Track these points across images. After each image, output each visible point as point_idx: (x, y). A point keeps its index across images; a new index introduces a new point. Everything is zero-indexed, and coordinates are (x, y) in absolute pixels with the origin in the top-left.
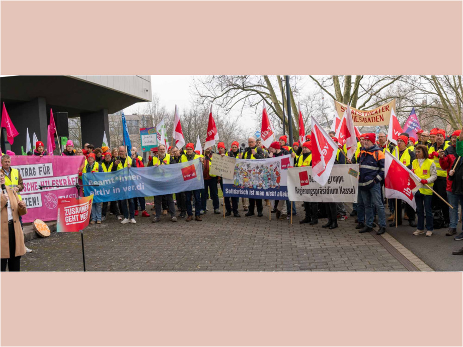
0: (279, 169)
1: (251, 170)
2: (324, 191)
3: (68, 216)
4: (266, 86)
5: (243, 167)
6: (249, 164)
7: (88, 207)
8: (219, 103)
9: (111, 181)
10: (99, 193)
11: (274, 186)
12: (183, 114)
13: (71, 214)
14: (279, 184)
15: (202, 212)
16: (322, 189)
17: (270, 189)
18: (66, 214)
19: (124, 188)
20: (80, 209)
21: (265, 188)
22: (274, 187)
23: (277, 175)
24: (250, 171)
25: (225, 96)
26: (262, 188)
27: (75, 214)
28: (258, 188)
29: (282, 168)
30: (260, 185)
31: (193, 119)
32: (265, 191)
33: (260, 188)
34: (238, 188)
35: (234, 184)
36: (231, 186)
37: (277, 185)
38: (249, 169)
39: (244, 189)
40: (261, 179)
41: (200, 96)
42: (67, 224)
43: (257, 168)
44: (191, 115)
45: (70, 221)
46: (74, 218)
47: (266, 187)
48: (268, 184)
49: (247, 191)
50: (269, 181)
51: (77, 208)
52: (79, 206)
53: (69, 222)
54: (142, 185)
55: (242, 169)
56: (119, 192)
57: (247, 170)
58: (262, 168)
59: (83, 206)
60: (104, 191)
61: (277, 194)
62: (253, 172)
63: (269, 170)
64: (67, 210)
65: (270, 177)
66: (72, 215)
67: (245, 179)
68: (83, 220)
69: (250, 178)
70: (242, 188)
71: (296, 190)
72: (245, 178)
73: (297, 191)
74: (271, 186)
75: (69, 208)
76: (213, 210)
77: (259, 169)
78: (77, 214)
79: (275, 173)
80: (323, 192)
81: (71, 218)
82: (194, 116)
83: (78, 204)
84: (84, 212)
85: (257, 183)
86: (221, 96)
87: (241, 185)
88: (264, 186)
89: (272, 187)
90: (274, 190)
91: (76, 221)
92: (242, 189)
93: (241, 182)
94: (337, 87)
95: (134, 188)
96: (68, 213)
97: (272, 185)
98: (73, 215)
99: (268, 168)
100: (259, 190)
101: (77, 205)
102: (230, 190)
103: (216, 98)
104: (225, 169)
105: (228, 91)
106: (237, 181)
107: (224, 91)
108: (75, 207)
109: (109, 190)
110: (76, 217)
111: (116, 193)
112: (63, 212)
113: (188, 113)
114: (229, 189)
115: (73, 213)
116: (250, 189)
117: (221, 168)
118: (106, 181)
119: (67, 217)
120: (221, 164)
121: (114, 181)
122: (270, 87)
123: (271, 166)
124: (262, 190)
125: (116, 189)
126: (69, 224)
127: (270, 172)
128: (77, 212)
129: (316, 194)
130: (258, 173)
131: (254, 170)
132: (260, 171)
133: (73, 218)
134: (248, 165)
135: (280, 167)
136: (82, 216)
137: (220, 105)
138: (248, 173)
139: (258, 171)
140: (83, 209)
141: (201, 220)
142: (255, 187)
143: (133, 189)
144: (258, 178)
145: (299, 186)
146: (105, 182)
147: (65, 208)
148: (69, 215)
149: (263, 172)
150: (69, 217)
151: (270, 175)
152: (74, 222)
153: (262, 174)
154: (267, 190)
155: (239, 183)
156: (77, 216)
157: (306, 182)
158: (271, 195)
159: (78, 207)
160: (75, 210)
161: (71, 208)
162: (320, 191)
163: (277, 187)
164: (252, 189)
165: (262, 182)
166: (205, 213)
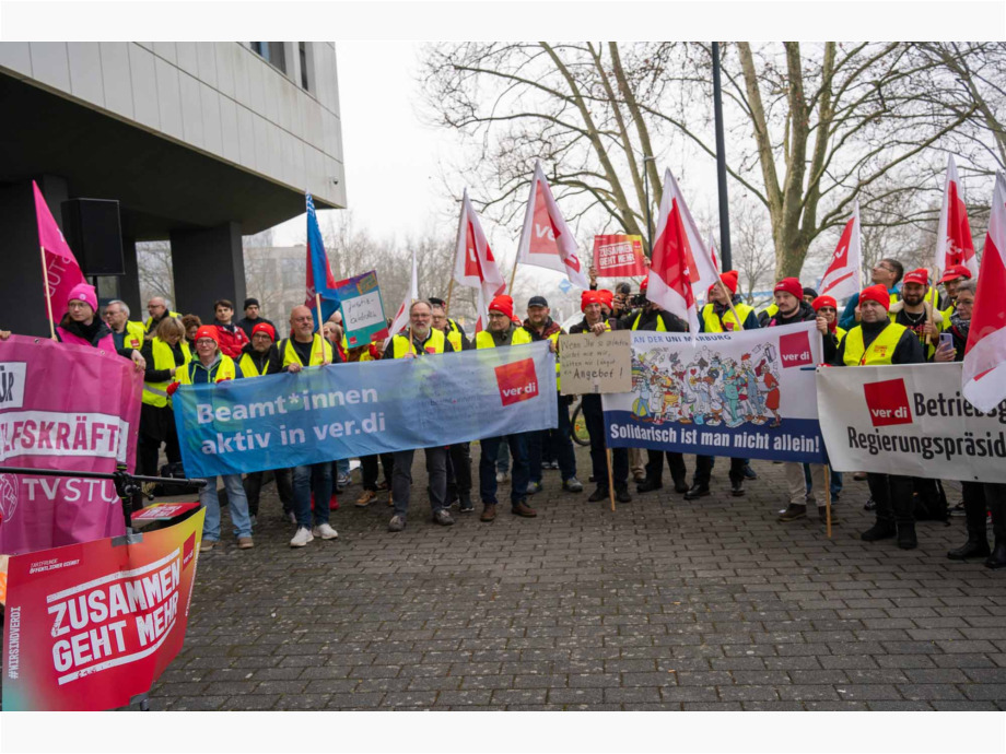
0: (776, 367)
1: (685, 373)
2: (985, 445)
3: (67, 637)
4: (604, 173)
5: (657, 363)
6: (676, 354)
7: (176, 574)
8: (493, 217)
9: (276, 408)
10: (233, 444)
11: (760, 417)
12: (405, 245)
13: (84, 622)
14: (778, 411)
15: (532, 486)
16: (975, 438)
17: (749, 428)
18: (58, 630)
19: (316, 429)
20: (135, 592)
21: (732, 424)
22: (762, 422)
23: (768, 386)
24: (681, 375)
25: (508, 199)
26: (723, 422)
27: (109, 621)
28: (710, 423)
29: (787, 364)
30: (716, 416)
31: (427, 256)
32: (733, 432)
33: (717, 423)
34: (646, 422)
35: (633, 413)
36: (624, 418)
37: (769, 414)
38: (678, 369)
39: (666, 425)
40: (714, 396)
41: (454, 200)
42: (62, 681)
43: (702, 364)
44: (423, 247)
45: (80, 661)
46: (100, 642)
47: (734, 419)
48: (739, 412)
49: (673, 433)
50: (743, 403)
51: (116, 590)
52: (132, 580)
53: (74, 668)
54: (378, 418)
55: (657, 369)
56: (302, 440)
57: (671, 371)
58: (716, 366)
59: (149, 575)
60: (250, 438)
61: (771, 442)
62: (689, 376)
63: (738, 369)
64: (61, 608)
65: (744, 391)
66: (91, 625)
67: (669, 397)
68: (150, 644)
69: (683, 394)
70: (658, 423)
71: (852, 438)
72: (668, 393)
73: (854, 439)
74: (750, 416)
75: (76, 597)
76: (561, 481)
77: (706, 369)
78: (120, 616)
79: (761, 379)
80: (978, 450)
81: (88, 641)
82: (428, 250)
83: (126, 564)
84: (158, 605)
85: (707, 410)
86: (502, 199)
87: (653, 414)
88: (727, 417)
89: (755, 421)
90: (762, 430)
91: (116, 654)
92: (656, 428)
93: (655, 406)
94: (770, 171)
95: (353, 428)
96: (66, 621)
97: (754, 413)
98: (97, 626)
99: (735, 364)
100: (713, 430)
101: (120, 575)
102: (622, 428)
103: (488, 205)
104: (604, 368)
105: (514, 189)
106: (642, 402)
107: (508, 188)
108: (105, 588)
109: (268, 435)
110: (112, 634)
111: (289, 445)
112: (39, 621)
113: (416, 245)
114: (622, 423)
115: (96, 618)
116: (683, 425)
117: (591, 368)
118: (259, 405)
119: (65, 644)
120: (588, 358)
121: (285, 405)
122: (611, 176)
123: (746, 357)
124: (723, 429)
125: (292, 433)
126: (73, 676)
127: (743, 375)
128: (119, 605)
129: (949, 455)
130: (705, 380)
131: (693, 372)
132: (713, 375)
133: (96, 643)
134: (674, 359)
135: (778, 359)
136: (146, 627)
137: (497, 221)
138: (676, 380)
139: (704, 374)
140: (153, 588)
141: (535, 516)
142: (699, 421)
143: (348, 432)
144: (706, 396)
145: (865, 426)
146: (257, 409)
147: (51, 598)
148: (74, 632)
149: (721, 377)
150: (75, 639)
151: (746, 385)
152: (104, 658)
153: (718, 381)
154: (739, 430)
155: (647, 408)
156: (118, 627)
157: (900, 413)
158: (751, 446)
159: (122, 582)
160: (107, 602)
161: (87, 593)
162: (964, 445)
163: (771, 420)
164: (690, 426)
165: (719, 407)
166: (539, 489)
